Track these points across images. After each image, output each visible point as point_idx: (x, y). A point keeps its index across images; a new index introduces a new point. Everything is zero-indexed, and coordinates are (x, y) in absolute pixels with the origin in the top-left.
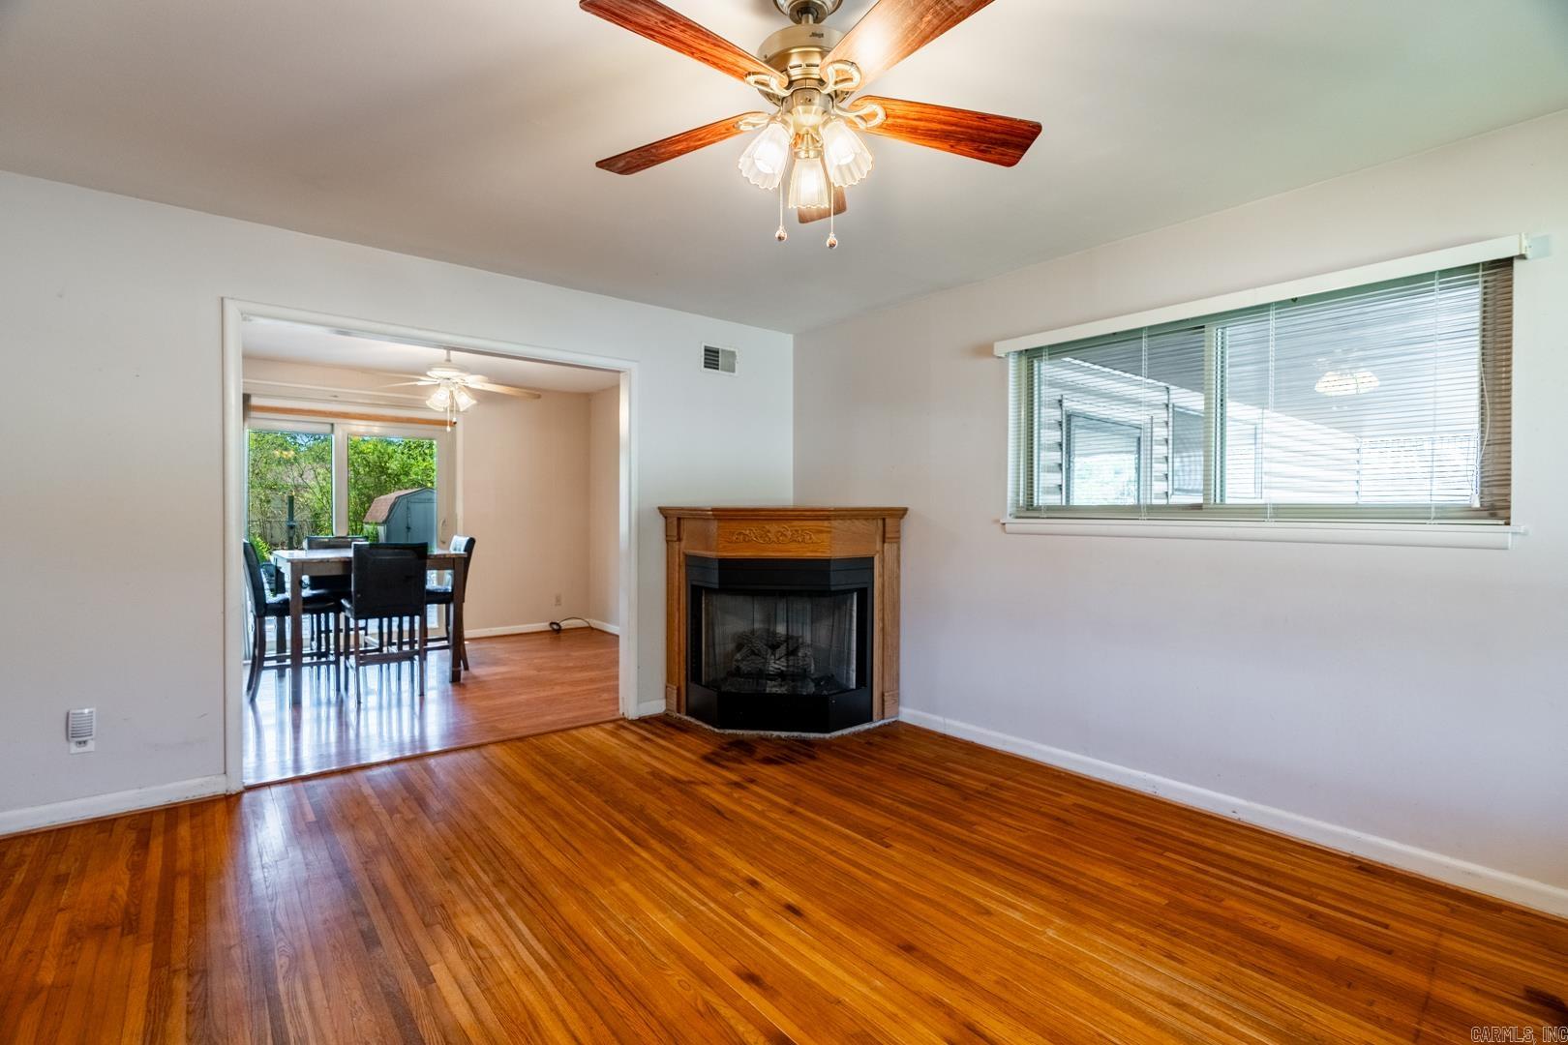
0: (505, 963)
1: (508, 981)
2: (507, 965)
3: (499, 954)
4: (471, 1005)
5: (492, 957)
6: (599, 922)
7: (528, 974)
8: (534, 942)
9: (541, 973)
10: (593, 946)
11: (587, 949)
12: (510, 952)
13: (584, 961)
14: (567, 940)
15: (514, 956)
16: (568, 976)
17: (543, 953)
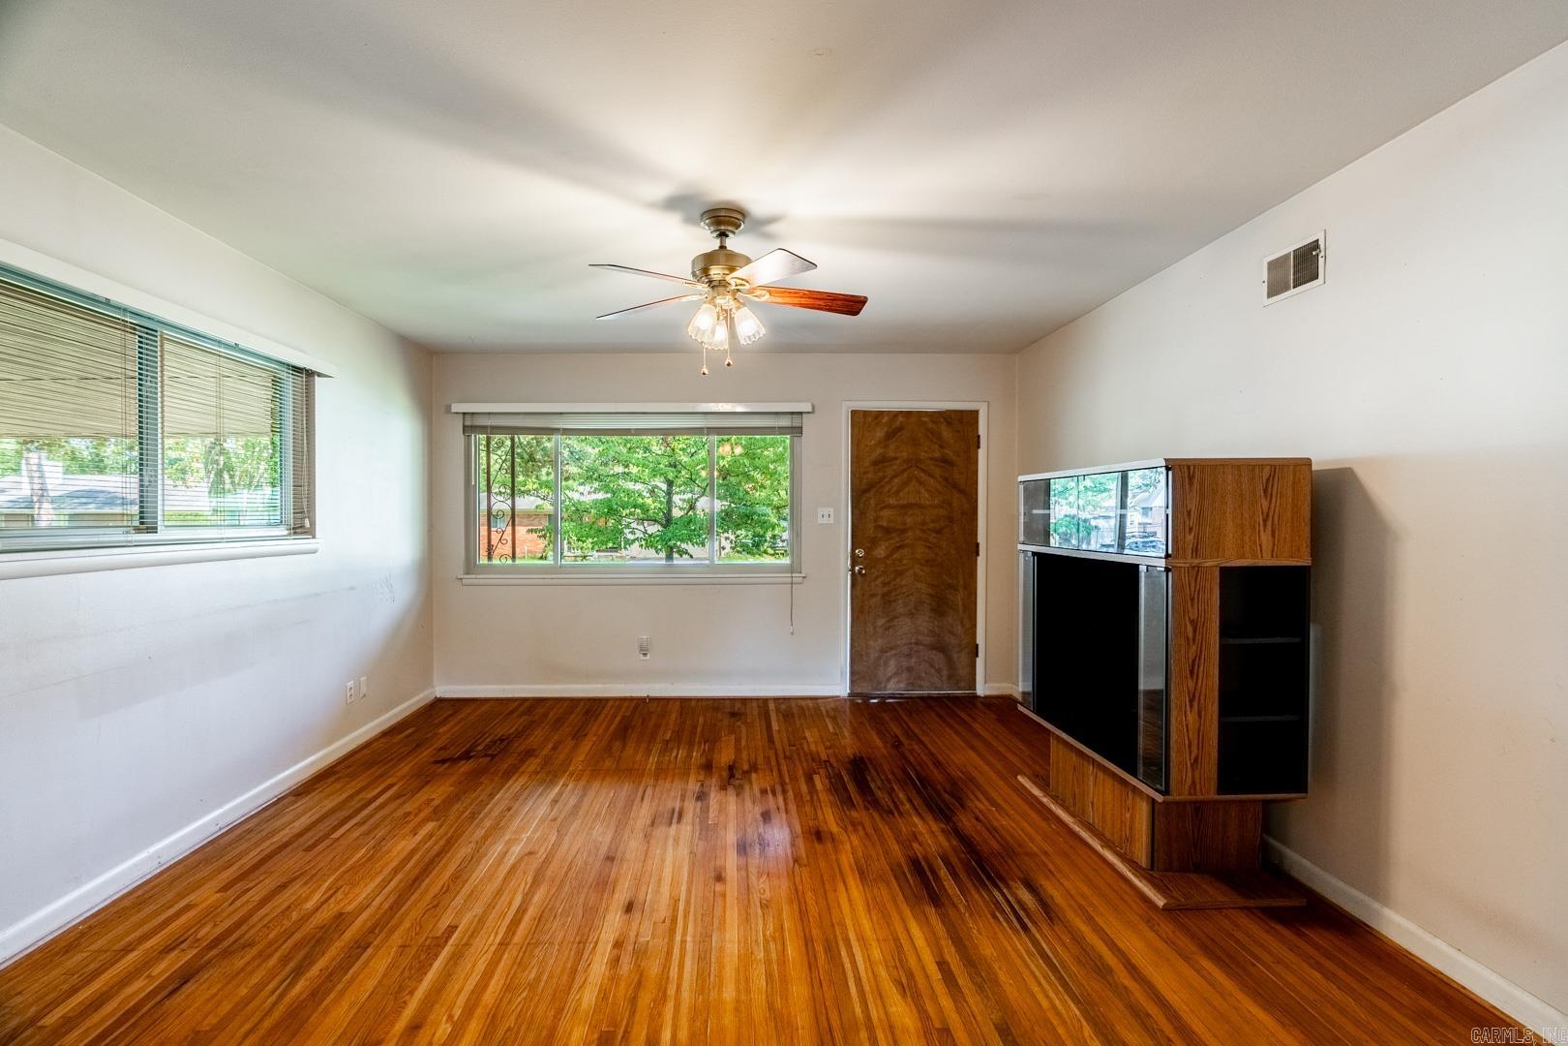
0: (877, 956)
1: (878, 940)
2: (877, 954)
3: (880, 967)
4: (909, 934)
5: (887, 967)
6: (783, 961)
7: (861, 938)
8: (848, 966)
9: (852, 936)
10: (802, 942)
11: (808, 941)
12: (871, 965)
13: (816, 932)
14: (818, 955)
15: (869, 960)
16: (833, 925)
17: (844, 953)
